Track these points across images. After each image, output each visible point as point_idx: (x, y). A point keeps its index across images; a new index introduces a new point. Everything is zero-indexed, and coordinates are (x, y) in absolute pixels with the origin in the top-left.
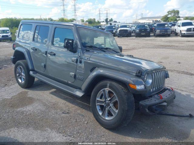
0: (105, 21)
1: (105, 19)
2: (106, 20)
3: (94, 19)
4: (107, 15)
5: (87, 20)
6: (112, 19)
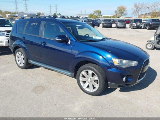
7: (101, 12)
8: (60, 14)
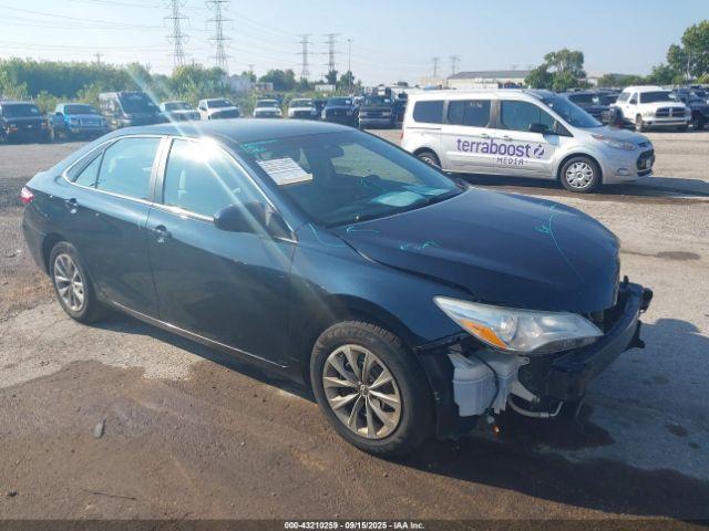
0: (326, 81)
1: (327, 73)
2: (332, 77)
3: (291, 73)
4: (331, 57)
5: (265, 74)
6: (350, 73)
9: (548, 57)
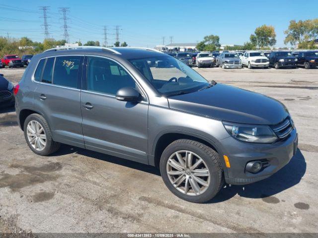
2: (117, 44)
3: (98, 43)
5: (86, 43)
7: (218, 39)
8: (125, 43)
9: (205, 38)
